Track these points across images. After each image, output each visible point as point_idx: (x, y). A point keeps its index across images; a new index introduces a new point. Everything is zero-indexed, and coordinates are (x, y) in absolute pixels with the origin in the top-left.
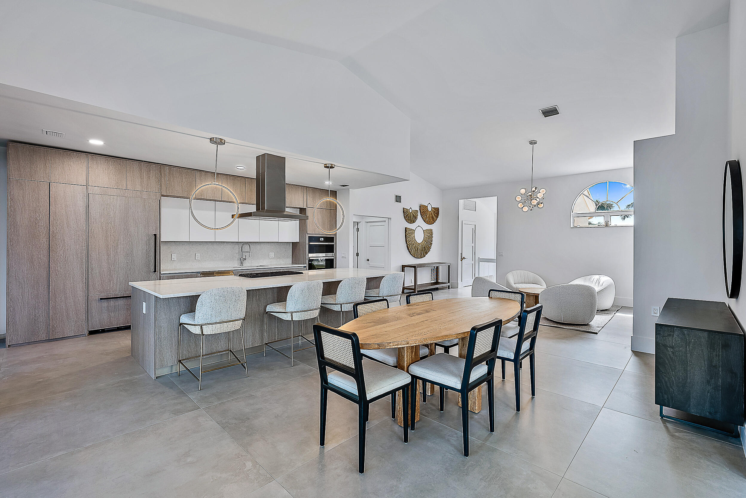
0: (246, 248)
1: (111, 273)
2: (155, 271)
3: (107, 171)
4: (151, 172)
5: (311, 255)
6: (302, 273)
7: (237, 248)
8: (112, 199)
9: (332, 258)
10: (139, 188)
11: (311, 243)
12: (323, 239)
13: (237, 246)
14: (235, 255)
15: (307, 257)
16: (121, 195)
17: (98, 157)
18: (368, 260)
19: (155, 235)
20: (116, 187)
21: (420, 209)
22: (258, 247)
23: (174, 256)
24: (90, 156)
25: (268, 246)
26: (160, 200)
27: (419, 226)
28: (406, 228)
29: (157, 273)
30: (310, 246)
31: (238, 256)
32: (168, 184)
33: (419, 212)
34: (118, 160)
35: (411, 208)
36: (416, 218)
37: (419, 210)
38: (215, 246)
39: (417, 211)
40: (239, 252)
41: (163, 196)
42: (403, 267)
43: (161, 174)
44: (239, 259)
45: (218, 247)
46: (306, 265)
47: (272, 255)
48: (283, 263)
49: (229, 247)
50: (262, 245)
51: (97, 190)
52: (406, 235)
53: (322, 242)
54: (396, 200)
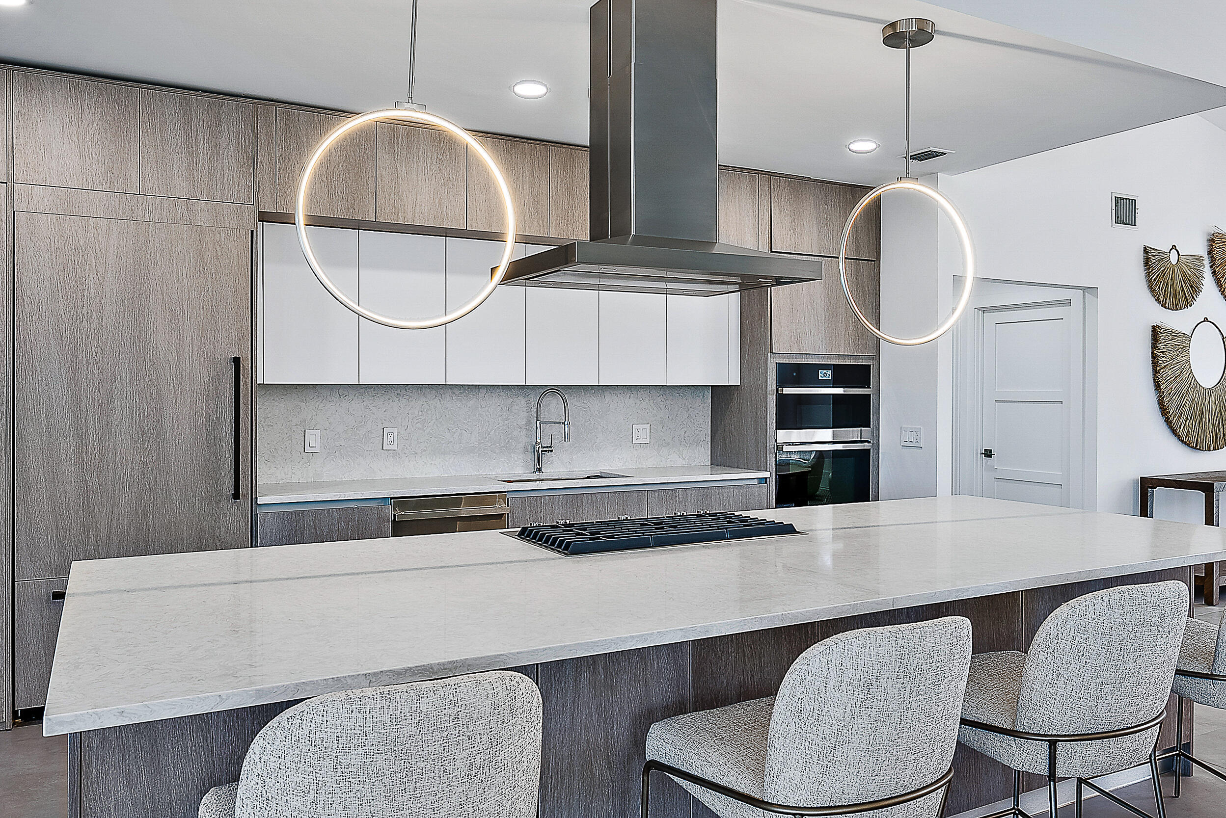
0: (553, 408)
1: (89, 502)
2: (236, 496)
3: (74, 129)
4: (224, 127)
5: (783, 436)
6: (789, 529)
7: (521, 406)
8: (92, 230)
9: (866, 446)
10: (181, 188)
11: (787, 391)
12: (829, 372)
13: (521, 402)
14: (515, 433)
15: (771, 444)
16: (123, 214)
17: (48, 77)
18: (988, 454)
19: (236, 361)
20: (105, 187)
21: (1210, 253)
22: (594, 403)
23: (313, 438)
24: (18, 74)
25: (629, 401)
26: (252, 231)
27: (1206, 320)
28: (1154, 328)
29: (244, 502)
30: (782, 399)
31: (524, 439)
32: (282, 171)
33: (1207, 262)
34: (113, 87)
35: (1174, 247)
36: (1195, 289)
37: (1206, 256)
38: (452, 404)
39: (1199, 258)
40: (529, 422)
41: (264, 217)
42: (1147, 485)
43: (256, 136)
44: (529, 449)
45: (459, 404)
46: (766, 474)
47: (642, 432)
48: (680, 462)
49: (494, 405)
50: (609, 398)
51: (42, 198)
52: (1154, 357)
53: (824, 384)
54: (1117, 217)
